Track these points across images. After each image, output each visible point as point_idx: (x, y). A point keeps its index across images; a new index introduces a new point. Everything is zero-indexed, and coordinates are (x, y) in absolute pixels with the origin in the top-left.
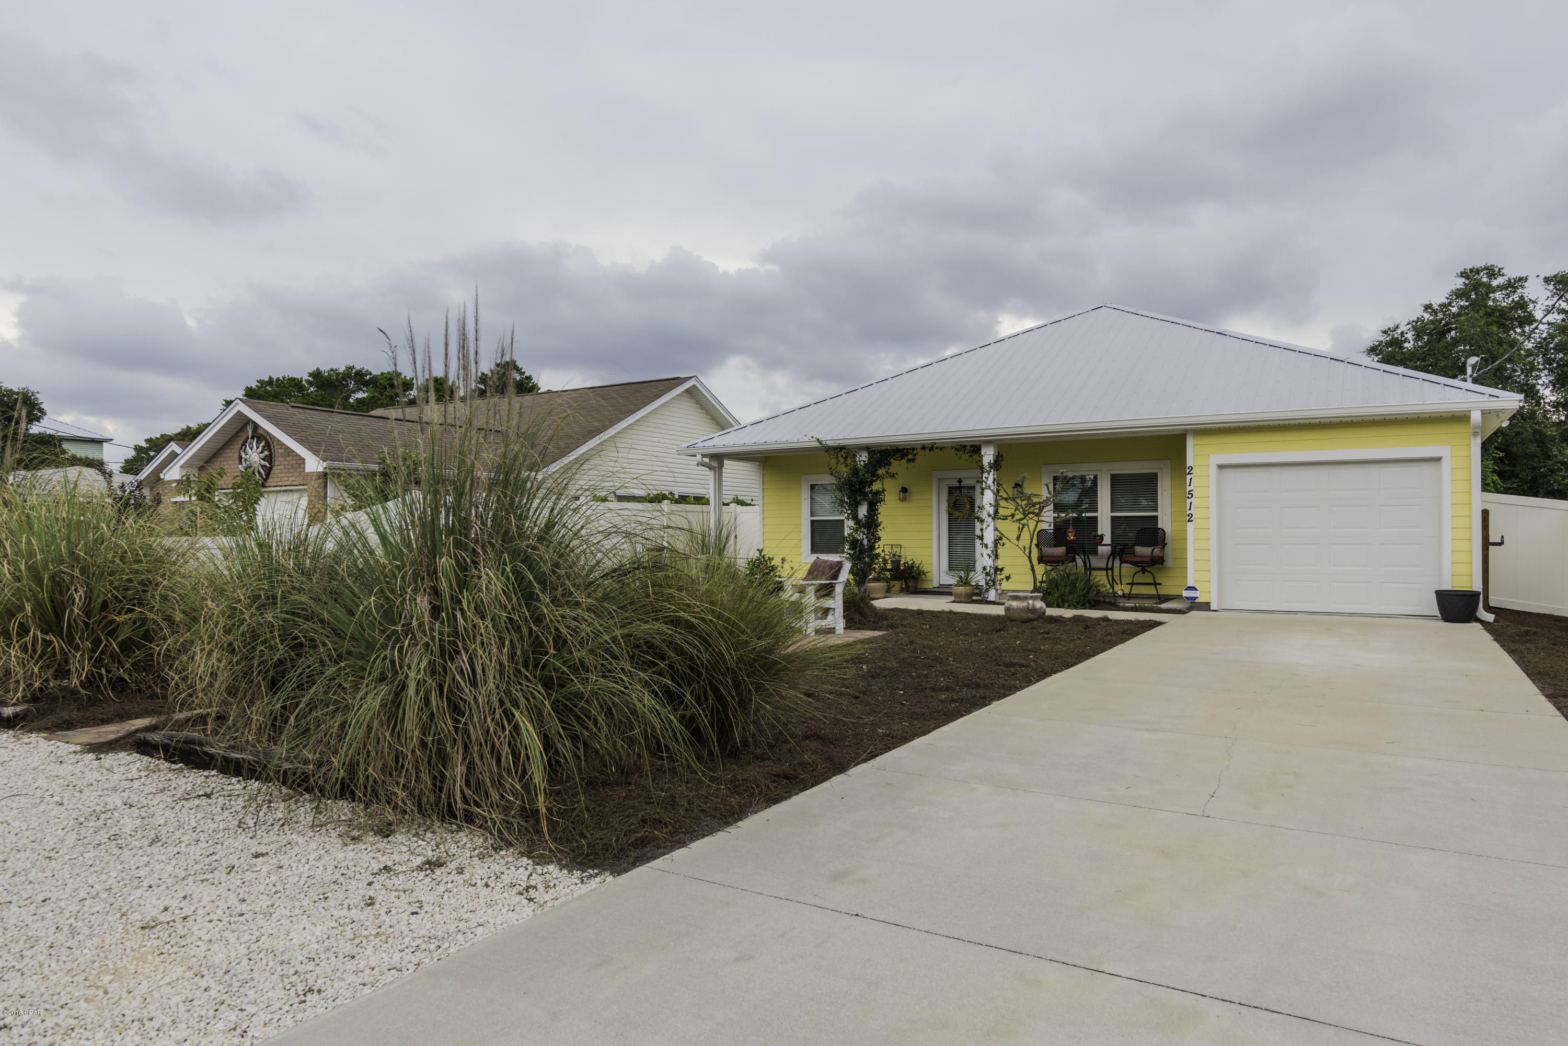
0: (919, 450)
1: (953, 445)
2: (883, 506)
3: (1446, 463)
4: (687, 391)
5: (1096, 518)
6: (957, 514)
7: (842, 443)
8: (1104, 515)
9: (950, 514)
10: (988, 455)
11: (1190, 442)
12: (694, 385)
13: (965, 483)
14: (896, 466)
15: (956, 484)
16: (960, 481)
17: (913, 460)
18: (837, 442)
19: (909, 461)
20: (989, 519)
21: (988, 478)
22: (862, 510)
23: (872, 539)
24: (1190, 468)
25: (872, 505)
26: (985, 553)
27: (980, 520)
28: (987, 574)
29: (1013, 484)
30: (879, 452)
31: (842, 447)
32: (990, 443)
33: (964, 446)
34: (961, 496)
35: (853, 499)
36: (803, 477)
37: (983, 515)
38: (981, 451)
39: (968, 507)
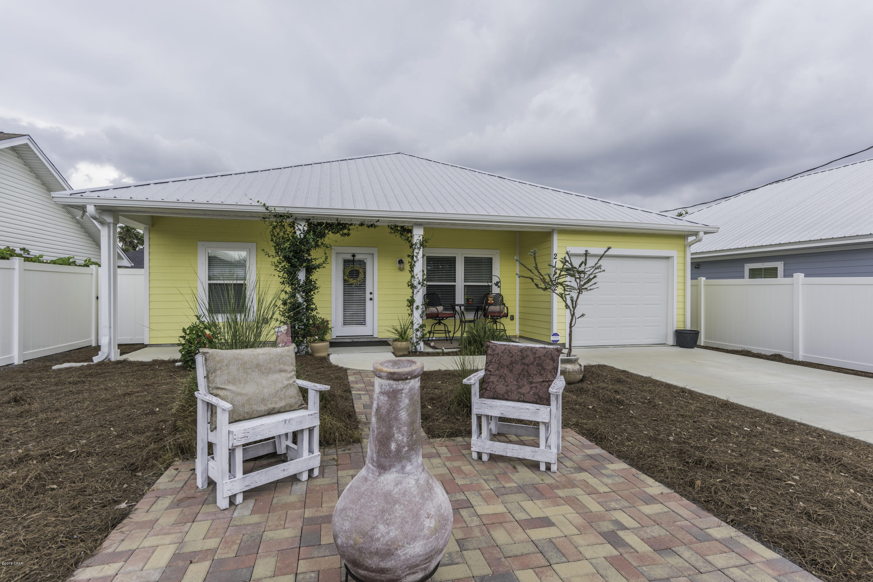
0: (357, 226)
1: (390, 224)
2: (316, 273)
3: (675, 259)
4: (13, 149)
5: (454, 286)
6: (351, 281)
7: (291, 211)
8: (460, 283)
9: (345, 281)
10: (418, 234)
11: (556, 238)
12: (27, 145)
13: (358, 257)
14: (330, 237)
15: (350, 257)
16: (354, 256)
17: (348, 235)
18: (287, 209)
19: (343, 235)
20: (419, 286)
21: (419, 254)
22: (302, 276)
23: (309, 300)
24: (556, 254)
25: (309, 270)
26: (417, 314)
27: (412, 287)
28: (417, 330)
29: (398, 260)
30: (320, 224)
31: (289, 216)
32: (419, 225)
33: (396, 226)
34: (357, 267)
35: (292, 266)
36: (199, 243)
37: (415, 283)
38: (410, 231)
39: (361, 276)
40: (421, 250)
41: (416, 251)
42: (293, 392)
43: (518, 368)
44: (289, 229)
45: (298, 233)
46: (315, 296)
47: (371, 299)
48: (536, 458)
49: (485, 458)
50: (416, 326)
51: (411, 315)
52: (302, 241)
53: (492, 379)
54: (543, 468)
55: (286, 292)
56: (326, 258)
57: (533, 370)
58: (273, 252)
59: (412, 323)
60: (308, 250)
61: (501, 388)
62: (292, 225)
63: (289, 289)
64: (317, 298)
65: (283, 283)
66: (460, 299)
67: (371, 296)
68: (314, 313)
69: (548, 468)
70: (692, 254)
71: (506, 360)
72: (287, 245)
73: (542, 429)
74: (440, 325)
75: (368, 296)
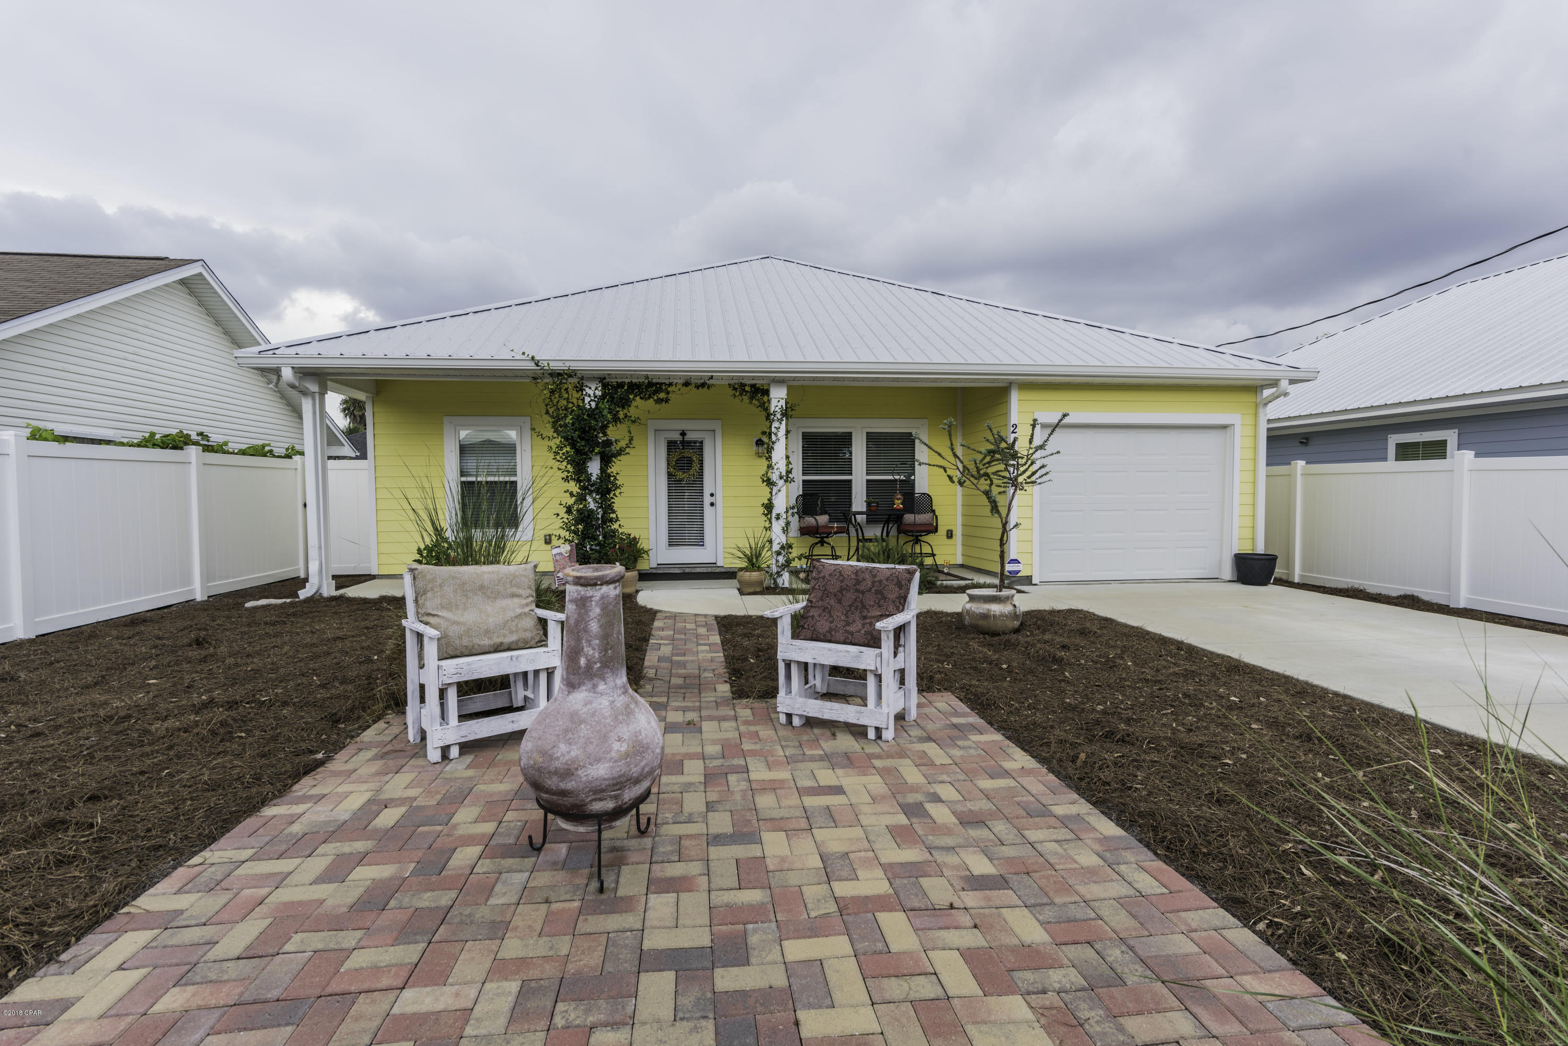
0: (679, 386)
1: (732, 382)
2: (618, 462)
3: (1238, 430)
4: (183, 282)
5: (850, 481)
6: (680, 475)
7: (574, 366)
8: (859, 477)
9: (670, 475)
10: (778, 397)
11: (1015, 397)
12: (200, 274)
13: (690, 436)
14: (639, 406)
15: (676, 437)
16: (683, 434)
18: (568, 364)
19: (659, 401)
20: (781, 482)
21: (780, 429)
22: (594, 468)
23: (608, 508)
24: (1015, 426)
25: (606, 460)
26: (777, 526)
27: (770, 483)
28: (778, 553)
29: (755, 440)
30: (621, 385)
31: (571, 374)
32: (779, 382)
33: (743, 385)
34: (688, 453)
35: (578, 452)
36: (446, 419)
37: (774, 477)
38: (766, 392)
39: (696, 467)
40: (784, 423)
41: (776, 424)
42: (529, 623)
43: (850, 596)
44: (576, 395)
45: (587, 399)
46: (616, 500)
47: (712, 504)
48: (863, 721)
49: (796, 721)
50: (776, 547)
51: (768, 529)
52: (592, 413)
53: (814, 612)
54: (871, 734)
55: (572, 494)
56: (631, 439)
57: (870, 599)
58: (551, 433)
59: (770, 541)
60: (604, 428)
61: (823, 626)
62: (580, 388)
63: (574, 487)
64: (620, 503)
65: (566, 480)
66: (859, 503)
67: (712, 499)
68: (615, 526)
69: (879, 737)
70: (1269, 421)
71: (834, 586)
72: (569, 420)
73: (871, 681)
74: (822, 545)
75: (707, 499)
